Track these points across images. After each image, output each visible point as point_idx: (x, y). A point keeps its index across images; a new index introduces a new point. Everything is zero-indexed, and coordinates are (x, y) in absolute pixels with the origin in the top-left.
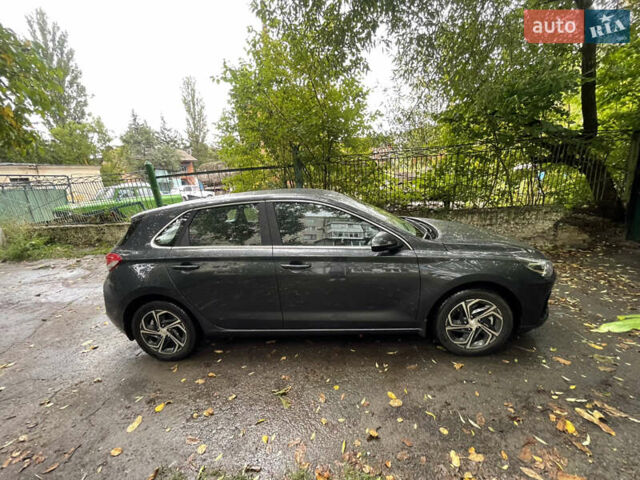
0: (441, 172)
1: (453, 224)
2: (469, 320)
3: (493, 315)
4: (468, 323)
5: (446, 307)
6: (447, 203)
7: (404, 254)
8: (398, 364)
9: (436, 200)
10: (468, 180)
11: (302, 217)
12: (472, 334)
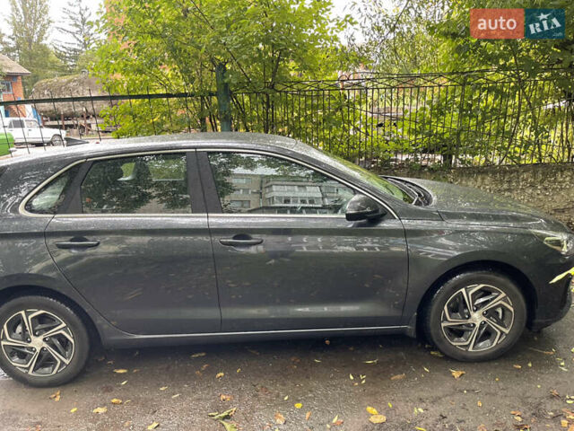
0: (440, 111)
1: (455, 188)
2: (472, 313)
3: (500, 305)
4: (470, 316)
5: (441, 296)
6: (447, 157)
7: (386, 225)
8: (380, 374)
9: (432, 152)
10: (478, 124)
11: (228, 174)
12: (475, 332)
